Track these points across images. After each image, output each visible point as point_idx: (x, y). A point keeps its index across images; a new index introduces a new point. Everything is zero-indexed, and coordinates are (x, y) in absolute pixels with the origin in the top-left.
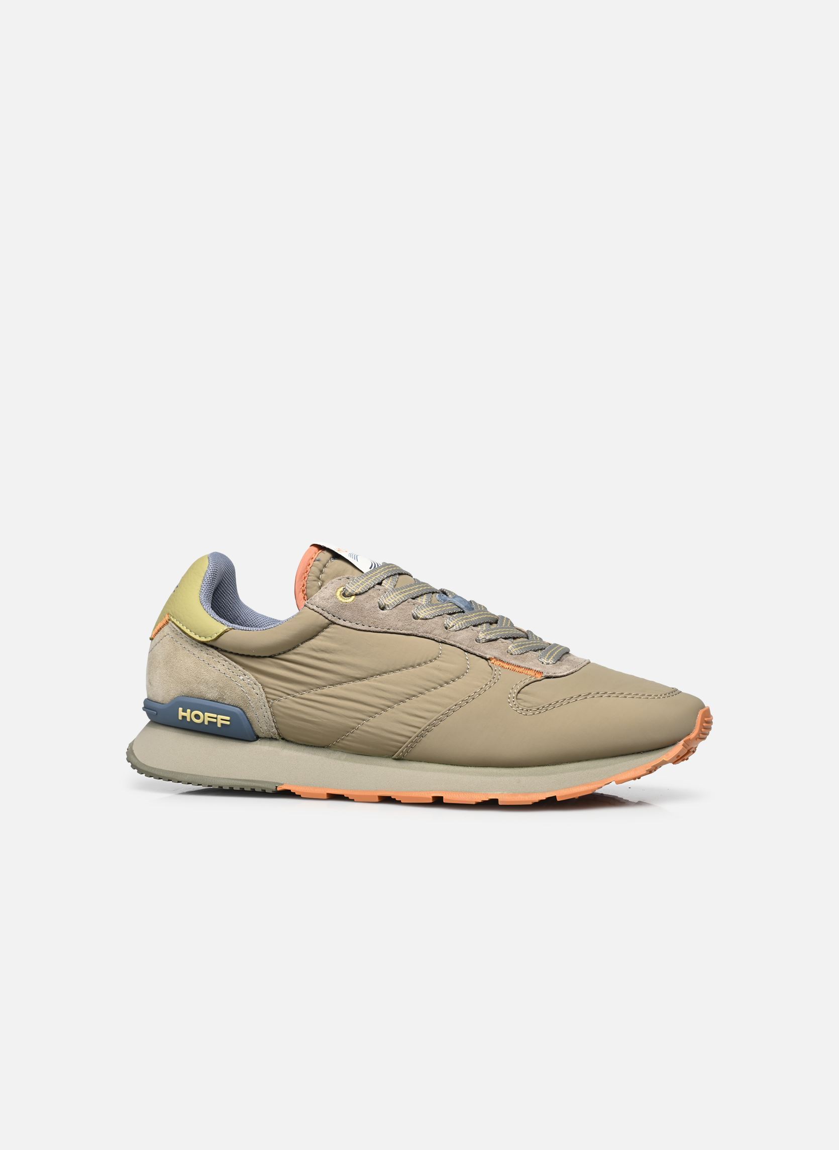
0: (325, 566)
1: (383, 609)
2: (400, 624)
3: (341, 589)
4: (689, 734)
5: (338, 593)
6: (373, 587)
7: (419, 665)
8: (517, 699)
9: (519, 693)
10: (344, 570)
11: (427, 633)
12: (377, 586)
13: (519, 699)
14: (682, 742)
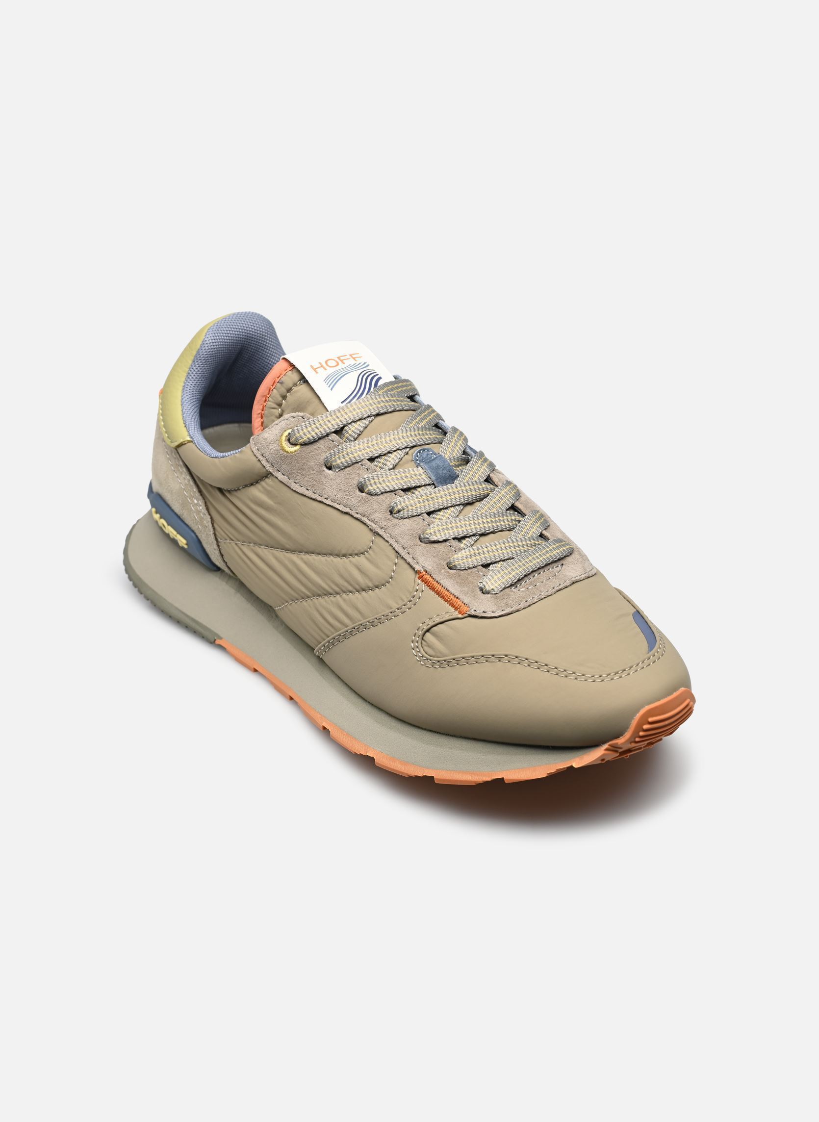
0: (289, 390)
1: (330, 468)
2: (340, 495)
3: (290, 431)
4: (619, 737)
5: (284, 438)
6: (327, 435)
7: (344, 556)
8: (423, 639)
9: (428, 631)
10: (308, 402)
11: (364, 516)
12: (334, 435)
13: (425, 641)
14: (606, 746)
